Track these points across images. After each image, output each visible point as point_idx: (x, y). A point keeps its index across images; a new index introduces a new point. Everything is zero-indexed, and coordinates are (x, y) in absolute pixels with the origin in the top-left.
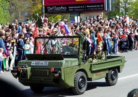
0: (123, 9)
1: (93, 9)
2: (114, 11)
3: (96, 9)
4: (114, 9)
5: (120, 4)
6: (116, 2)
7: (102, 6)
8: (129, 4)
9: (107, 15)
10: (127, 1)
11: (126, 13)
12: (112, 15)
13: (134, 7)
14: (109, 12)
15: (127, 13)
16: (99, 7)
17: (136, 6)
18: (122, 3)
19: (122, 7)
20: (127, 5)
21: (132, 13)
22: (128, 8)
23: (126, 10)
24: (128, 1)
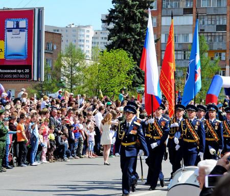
0: (67, 80)
1: (9, 76)
2: (50, 81)
3: (15, 76)
4: (50, 78)
5: (62, 70)
6: (54, 66)
7: (27, 71)
8: (79, 70)
9: (35, 88)
10: (75, 64)
11: (72, 87)
12: (44, 89)
13: (89, 76)
14: (40, 83)
15: (74, 86)
16: (22, 73)
17: (91, 74)
18: (65, 67)
19: (64, 76)
20: (74, 72)
21: (83, 88)
22: (77, 77)
23: (73, 81)
24: (78, 65)
